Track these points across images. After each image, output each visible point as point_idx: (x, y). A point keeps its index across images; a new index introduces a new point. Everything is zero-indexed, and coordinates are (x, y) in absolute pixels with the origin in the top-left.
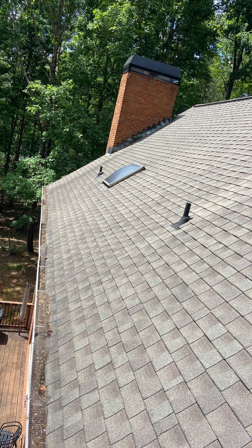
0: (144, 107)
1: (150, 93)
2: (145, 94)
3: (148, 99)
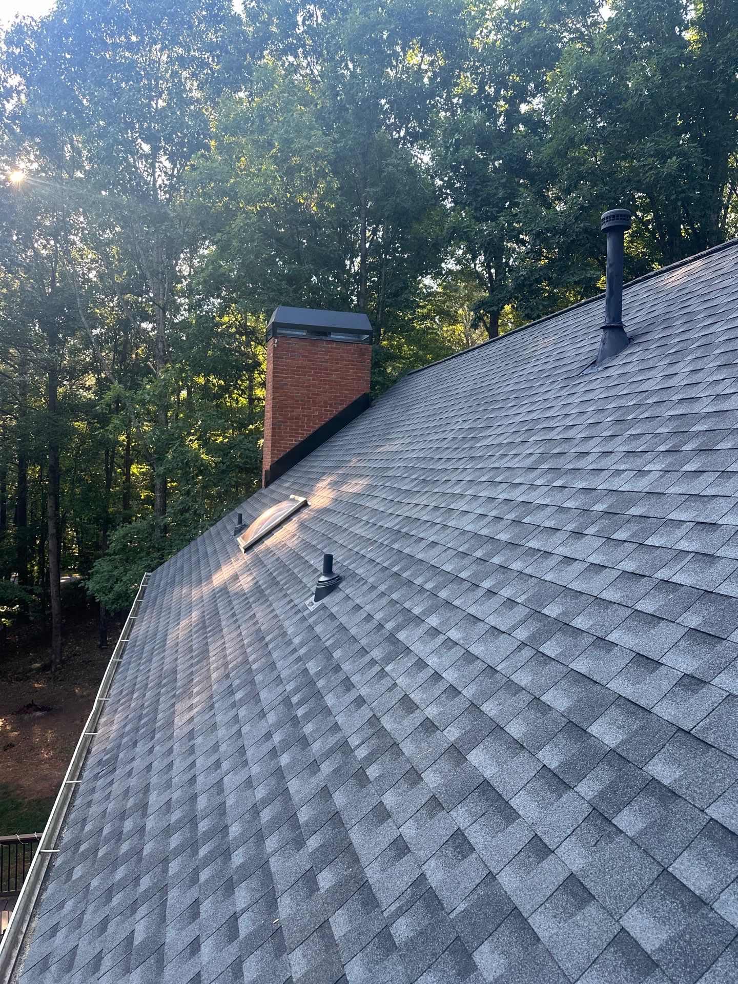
0: (316, 391)
1: (322, 365)
2: (312, 369)
3: (320, 376)
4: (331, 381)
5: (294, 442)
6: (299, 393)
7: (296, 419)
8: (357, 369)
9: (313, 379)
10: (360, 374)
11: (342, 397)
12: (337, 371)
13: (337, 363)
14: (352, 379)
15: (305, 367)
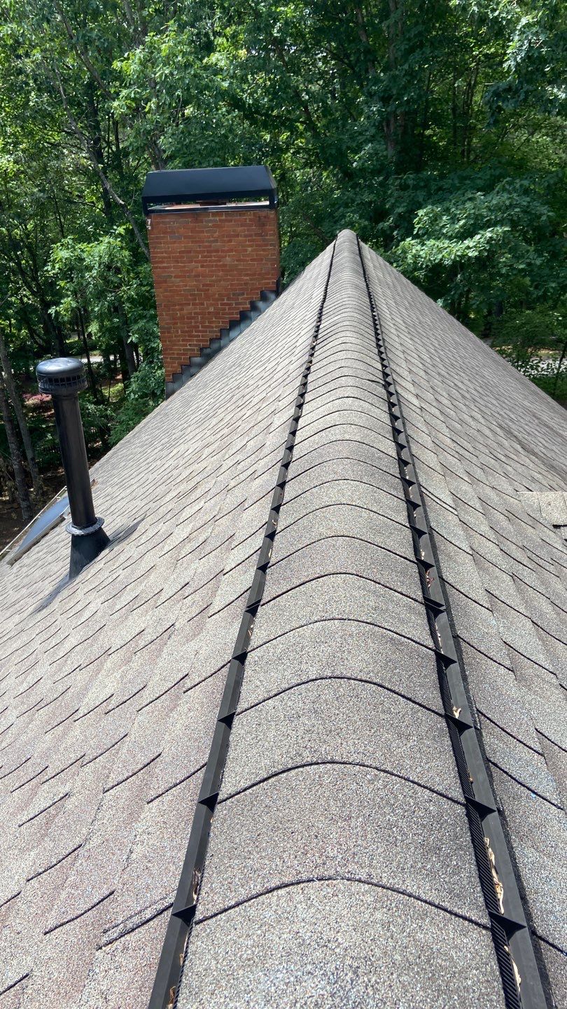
0: (207, 280)
1: (210, 246)
2: (199, 252)
3: (210, 261)
4: (225, 265)
5: (189, 347)
6: (186, 286)
7: (188, 318)
8: (257, 245)
9: (202, 266)
10: (262, 252)
11: (241, 284)
12: (231, 250)
13: (230, 241)
14: (252, 260)
15: (190, 252)
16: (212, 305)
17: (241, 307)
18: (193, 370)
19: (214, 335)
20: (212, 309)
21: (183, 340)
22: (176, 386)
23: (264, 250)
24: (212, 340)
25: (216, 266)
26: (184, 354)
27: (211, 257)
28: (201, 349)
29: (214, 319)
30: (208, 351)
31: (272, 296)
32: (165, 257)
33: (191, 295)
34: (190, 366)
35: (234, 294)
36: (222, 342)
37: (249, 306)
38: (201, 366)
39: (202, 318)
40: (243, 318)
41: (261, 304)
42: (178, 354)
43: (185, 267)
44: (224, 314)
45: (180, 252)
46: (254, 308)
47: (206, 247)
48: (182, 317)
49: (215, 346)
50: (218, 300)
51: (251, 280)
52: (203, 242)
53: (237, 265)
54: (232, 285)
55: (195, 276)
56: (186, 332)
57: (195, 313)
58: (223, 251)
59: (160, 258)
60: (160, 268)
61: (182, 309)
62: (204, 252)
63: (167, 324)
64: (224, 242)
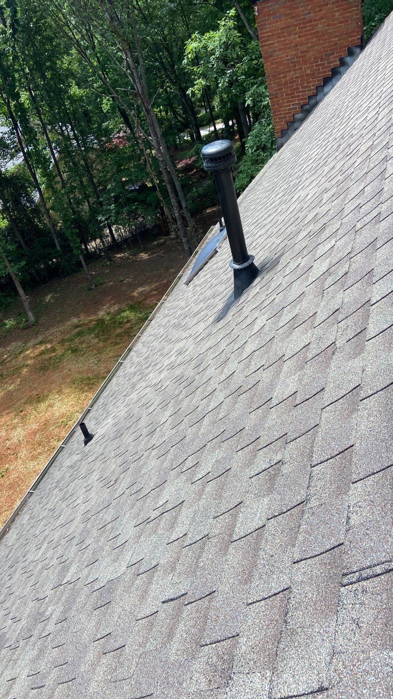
0: (304, 48)
1: (305, 18)
2: (297, 25)
3: (305, 31)
4: (317, 32)
5: (292, 107)
6: (287, 56)
7: (290, 83)
8: (343, 9)
9: (299, 37)
10: (348, 14)
11: (332, 46)
12: (322, 18)
13: (321, 10)
14: (340, 23)
15: (288, 27)
16: (308, 68)
17: (332, 65)
18: (296, 125)
19: (311, 93)
20: (309, 72)
21: (287, 102)
22: (283, 139)
23: (348, 12)
24: (310, 98)
25: (311, 34)
26: (288, 113)
27: (306, 27)
28: (302, 107)
29: (311, 80)
30: (307, 107)
31: (358, 50)
32: (270, 36)
33: (292, 63)
34: (293, 122)
35: (326, 55)
36: (318, 97)
37: (338, 63)
38: (302, 120)
39: (301, 80)
40: (335, 74)
41: (348, 59)
42: (284, 114)
43: (286, 40)
44: (318, 74)
45: (281, 29)
46: (344, 64)
47: (301, 20)
48: (286, 83)
49: (313, 102)
50: (314, 62)
51: (339, 40)
52: (299, 16)
53: (327, 30)
54: (324, 48)
55: (294, 46)
56: (290, 94)
57: (297, 78)
58: (315, 20)
59: (265, 37)
60: (267, 45)
61: (286, 77)
62: (300, 24)
63: (275, 91)
64: (315, 12)
